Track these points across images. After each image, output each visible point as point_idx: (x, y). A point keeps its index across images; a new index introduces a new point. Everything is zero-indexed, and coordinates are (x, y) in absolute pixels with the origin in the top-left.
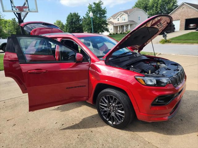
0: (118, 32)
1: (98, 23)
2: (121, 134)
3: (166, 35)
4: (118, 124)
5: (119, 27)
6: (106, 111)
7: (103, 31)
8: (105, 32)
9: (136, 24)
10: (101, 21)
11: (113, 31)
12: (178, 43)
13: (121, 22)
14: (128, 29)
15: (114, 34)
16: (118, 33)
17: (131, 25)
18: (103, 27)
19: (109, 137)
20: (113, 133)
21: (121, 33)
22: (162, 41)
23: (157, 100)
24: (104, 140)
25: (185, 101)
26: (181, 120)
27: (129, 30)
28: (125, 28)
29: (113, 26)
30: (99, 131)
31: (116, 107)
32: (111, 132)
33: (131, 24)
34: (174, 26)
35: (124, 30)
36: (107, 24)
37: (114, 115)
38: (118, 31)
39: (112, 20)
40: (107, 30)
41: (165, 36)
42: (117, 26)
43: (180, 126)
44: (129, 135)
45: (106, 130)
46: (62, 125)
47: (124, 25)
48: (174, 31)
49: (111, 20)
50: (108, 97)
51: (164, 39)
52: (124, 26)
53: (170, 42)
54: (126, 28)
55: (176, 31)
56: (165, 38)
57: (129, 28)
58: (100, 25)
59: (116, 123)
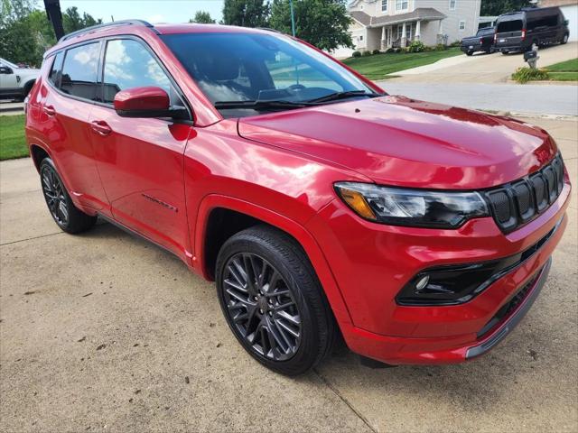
0: (382, 46)
1: (320, 18)
2: (290, 398)
3: (535, 54)
4: (282, 358)
5: (386, 31)
6: (244, 310)
7: (334, 46)
8: (340, 46)
9: (441, 20)
10: (329, 10)
11: (365, 46)
12: (572, 80)
13: (391, 15)
14: (413, 38)
15: (367, 54)
16: (382, 50)
17: (424, 23)
18: (333, 30)
19: (241, 408)
20: (259, 390)
21: (390, 51)
22: (519, 74)
23: (421, 284)
24: (221, 416)
25: (560, 281)
26: (533, 354)
27: (416, 40)
28: (404, 35)
29: (365, 27)
30: (215, 380)
31: (276, 297)
32: (255, 386)
33: (423, 18)
34: (566, 23)
35: (400, 40)
36: (346, 22)
37: (269, 328)
38: (382, 43)
39: (364, 8)
40: (347, 41)
41: (531, 57)
42: (380, 28)
43: (521, 378)
44: (316, 403)
45: (240, 376)
46: (100, 348)
47: (402, 23)
48: (563, 43)
49: (360, 6)
50: (248, 259)
51: (527, 65)
52: (401, 28)
53: (547, 79)
54: (408, 34)
55: (572, 43)
56: (532, 64)
57: (417, 33)
58: (325, 23)
59: (274, 356)
